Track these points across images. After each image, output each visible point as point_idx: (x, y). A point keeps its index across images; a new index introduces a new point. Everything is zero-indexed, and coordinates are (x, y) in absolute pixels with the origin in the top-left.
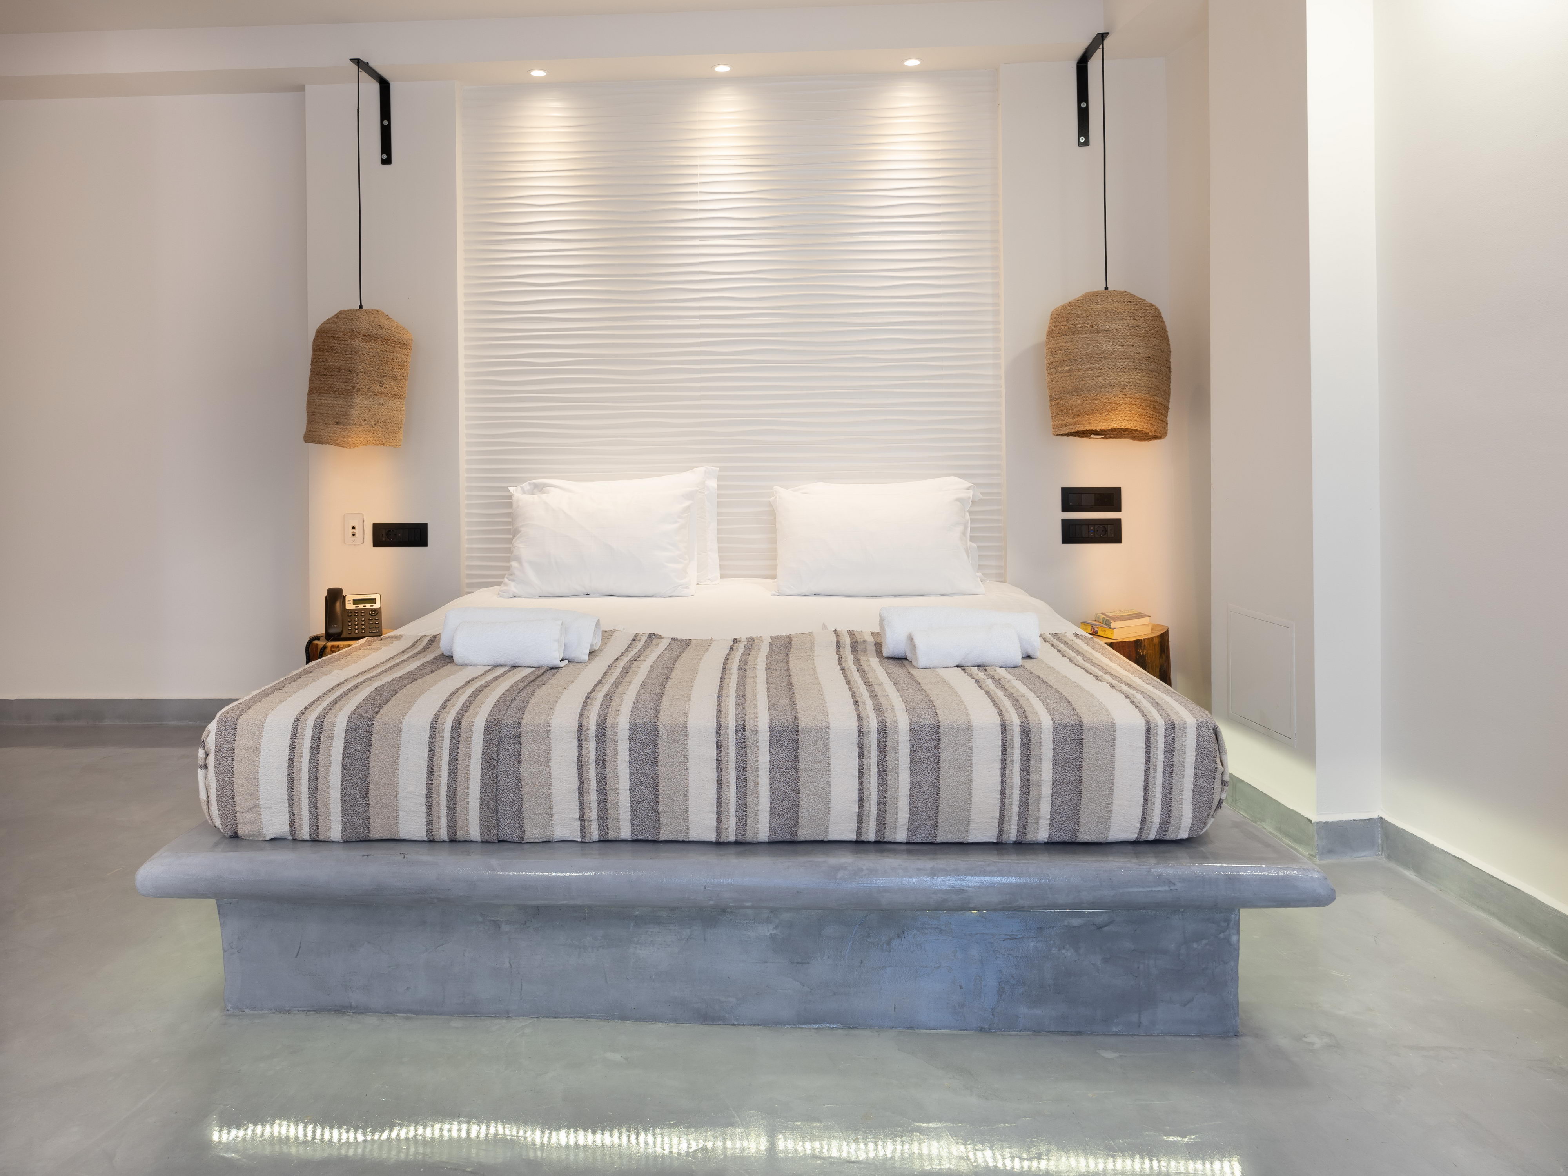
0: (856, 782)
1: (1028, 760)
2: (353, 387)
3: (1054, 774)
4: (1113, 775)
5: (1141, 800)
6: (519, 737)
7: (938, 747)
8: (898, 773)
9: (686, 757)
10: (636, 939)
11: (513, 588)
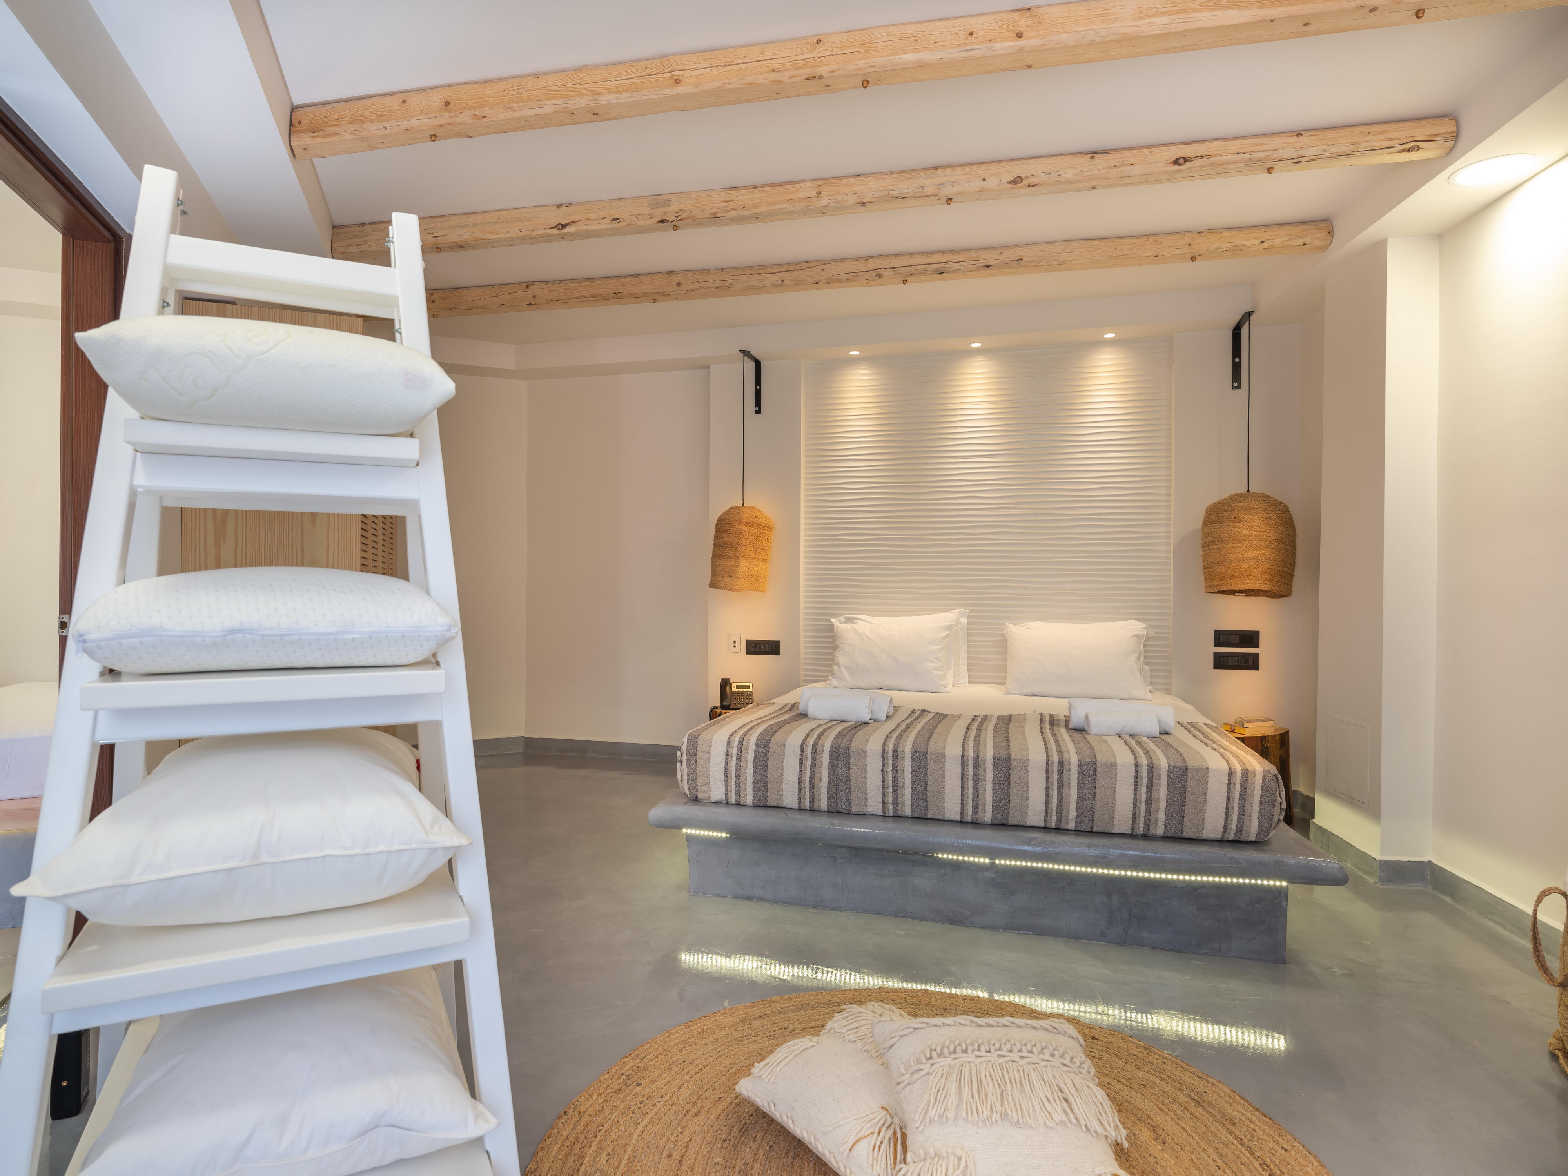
0: (1044, 792)
1: (1152, 786)
2: (739, 555)
3: (1167, 795)
4: (1206, 798)
5: (1224, 814)
6: (849, 755)
7: (1095, 775)
8: (1070, 788)
9: (944, 771)
10: (913, 873)
11: (834, 682)
